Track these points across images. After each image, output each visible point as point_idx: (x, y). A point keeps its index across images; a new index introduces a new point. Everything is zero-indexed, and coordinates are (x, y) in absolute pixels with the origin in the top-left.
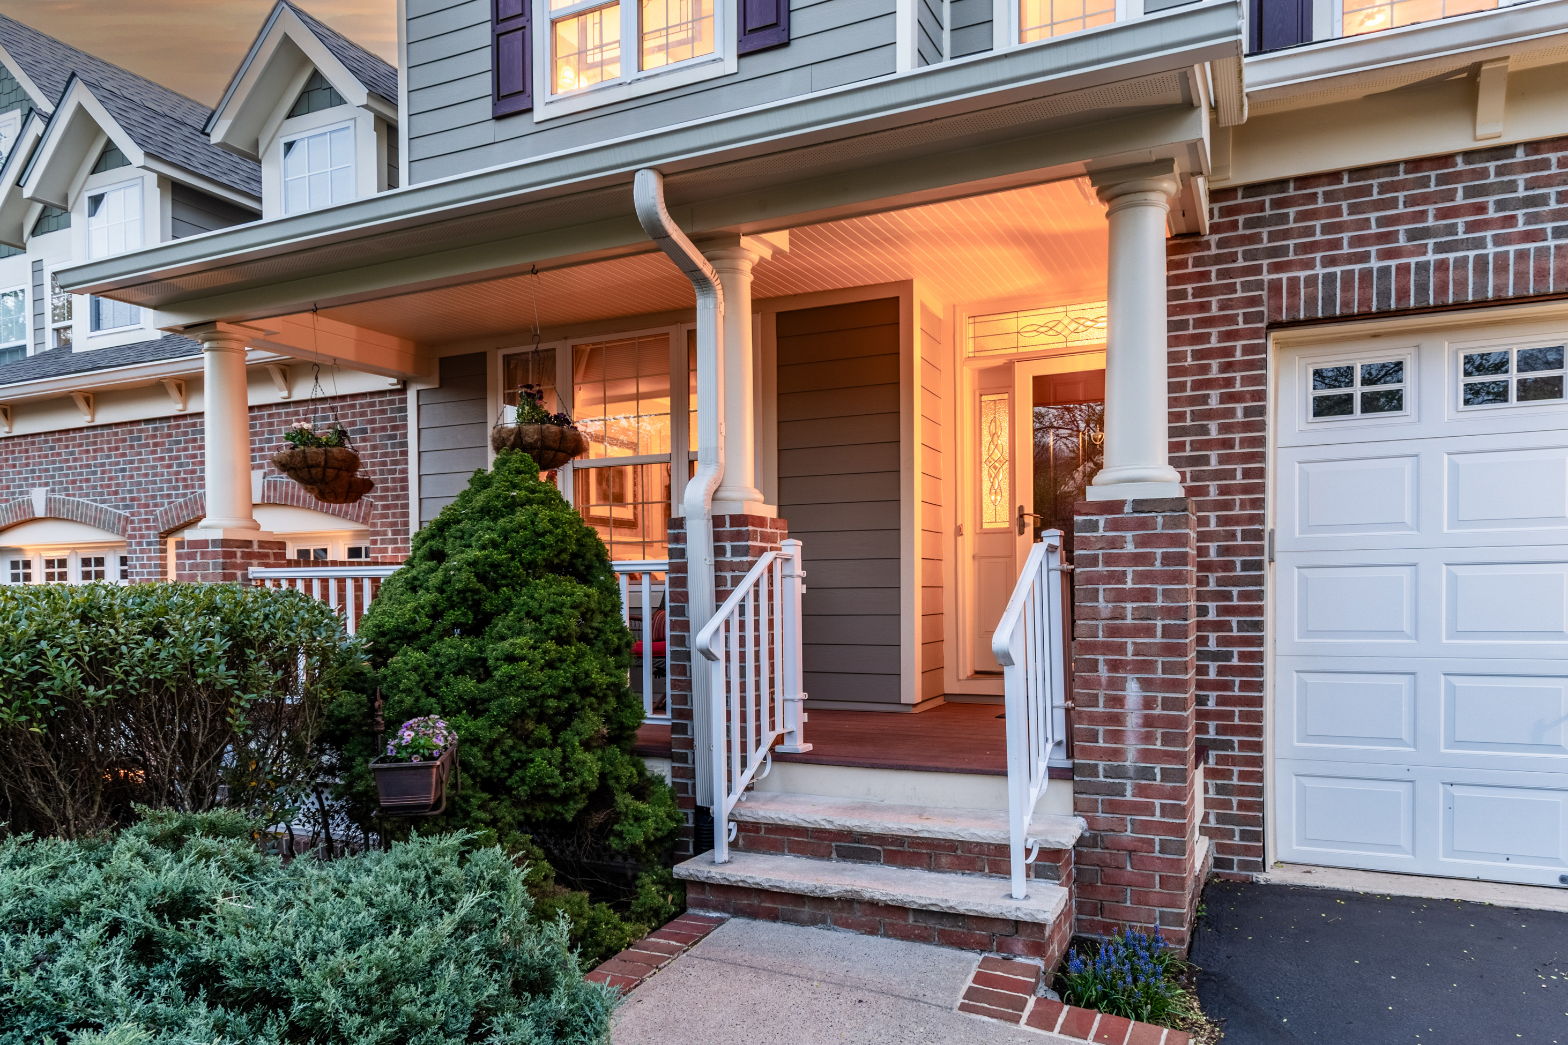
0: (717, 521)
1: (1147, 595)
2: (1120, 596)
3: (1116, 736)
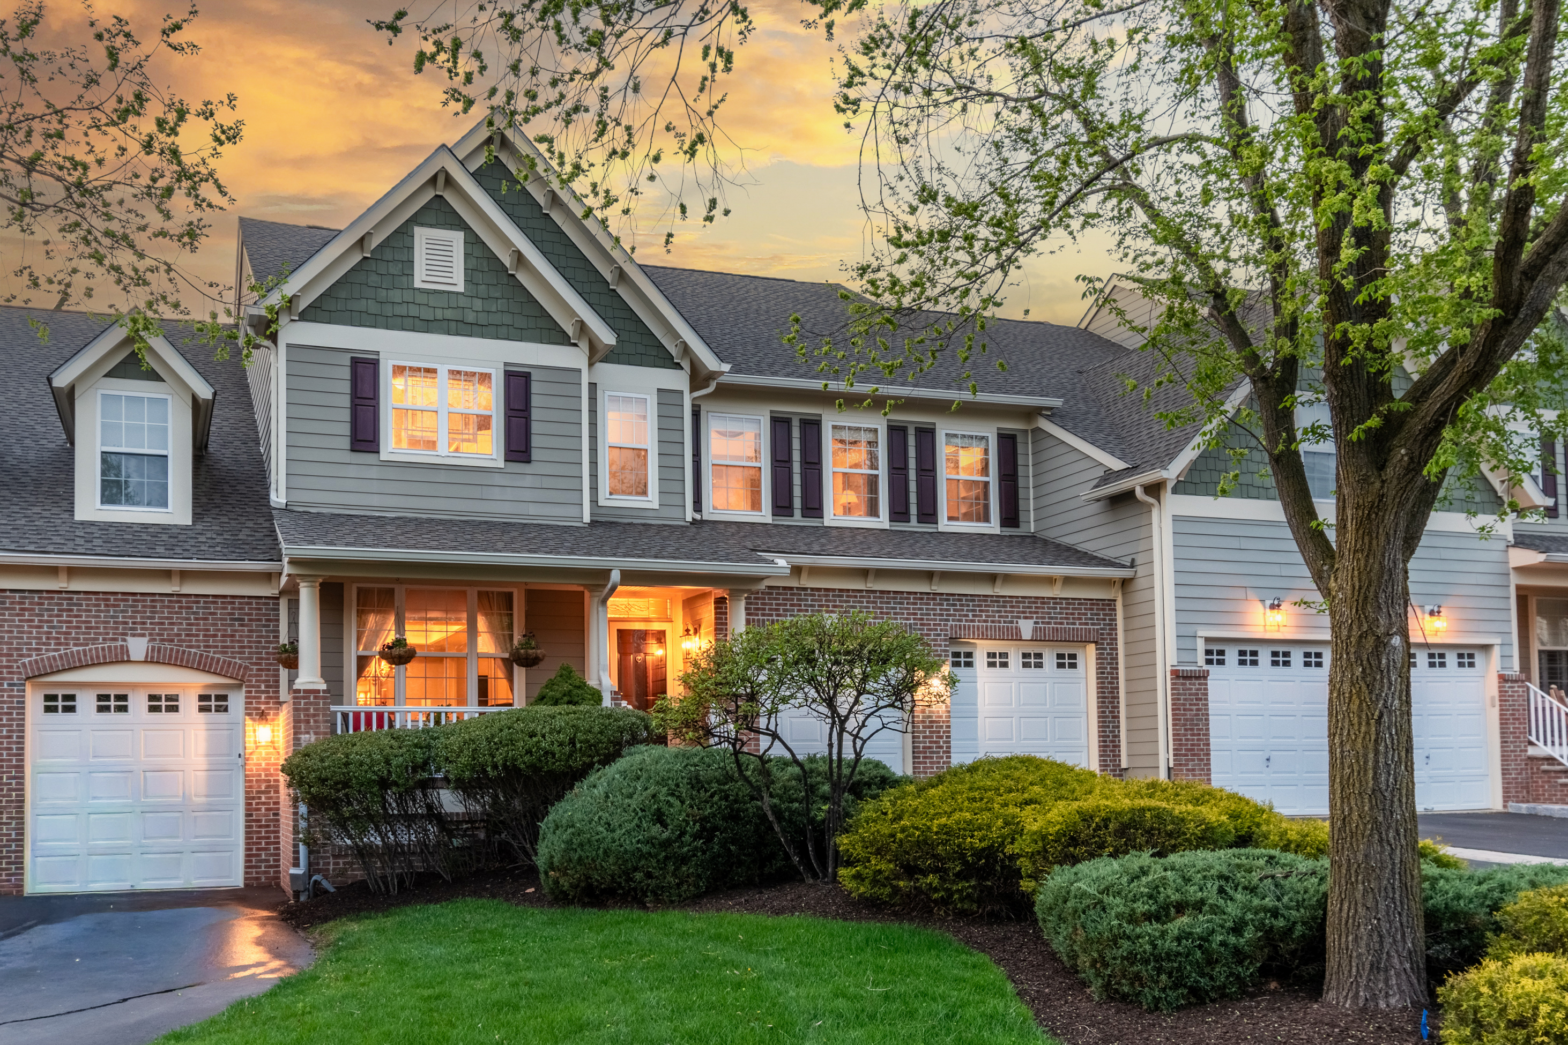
0: (611, 693)
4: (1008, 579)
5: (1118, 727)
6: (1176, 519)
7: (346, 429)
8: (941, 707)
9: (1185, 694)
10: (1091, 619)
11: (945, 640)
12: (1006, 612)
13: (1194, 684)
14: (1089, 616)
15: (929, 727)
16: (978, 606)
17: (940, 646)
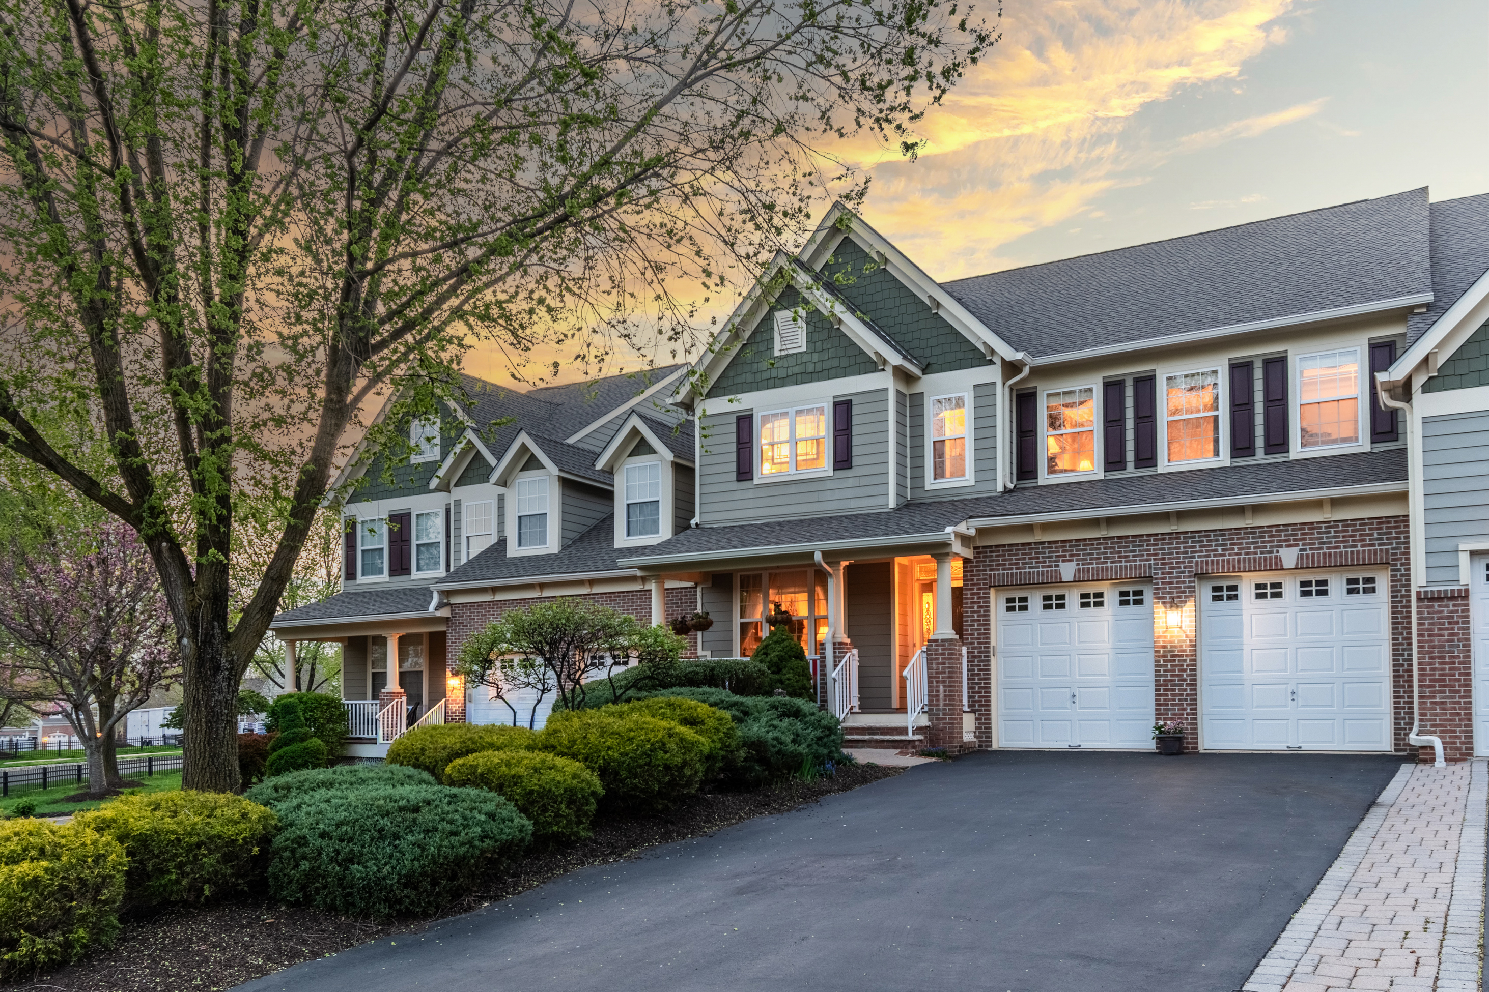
0: (834, 643)
1: (944, 663)
2: (938, 664)
3: (938, 700)
4: (1258, 509)
6: (1426, 421)
7: (733, 467)
8: (1184, 641)
9: (1432, 618)
10: (1378, 539)
11: (1190, 577)
12: (1263, 542)
13: (1447, 606)
14: (1376, 536)
15: (1170, 661)
16: (1229, 539)
17: (1184, 582)
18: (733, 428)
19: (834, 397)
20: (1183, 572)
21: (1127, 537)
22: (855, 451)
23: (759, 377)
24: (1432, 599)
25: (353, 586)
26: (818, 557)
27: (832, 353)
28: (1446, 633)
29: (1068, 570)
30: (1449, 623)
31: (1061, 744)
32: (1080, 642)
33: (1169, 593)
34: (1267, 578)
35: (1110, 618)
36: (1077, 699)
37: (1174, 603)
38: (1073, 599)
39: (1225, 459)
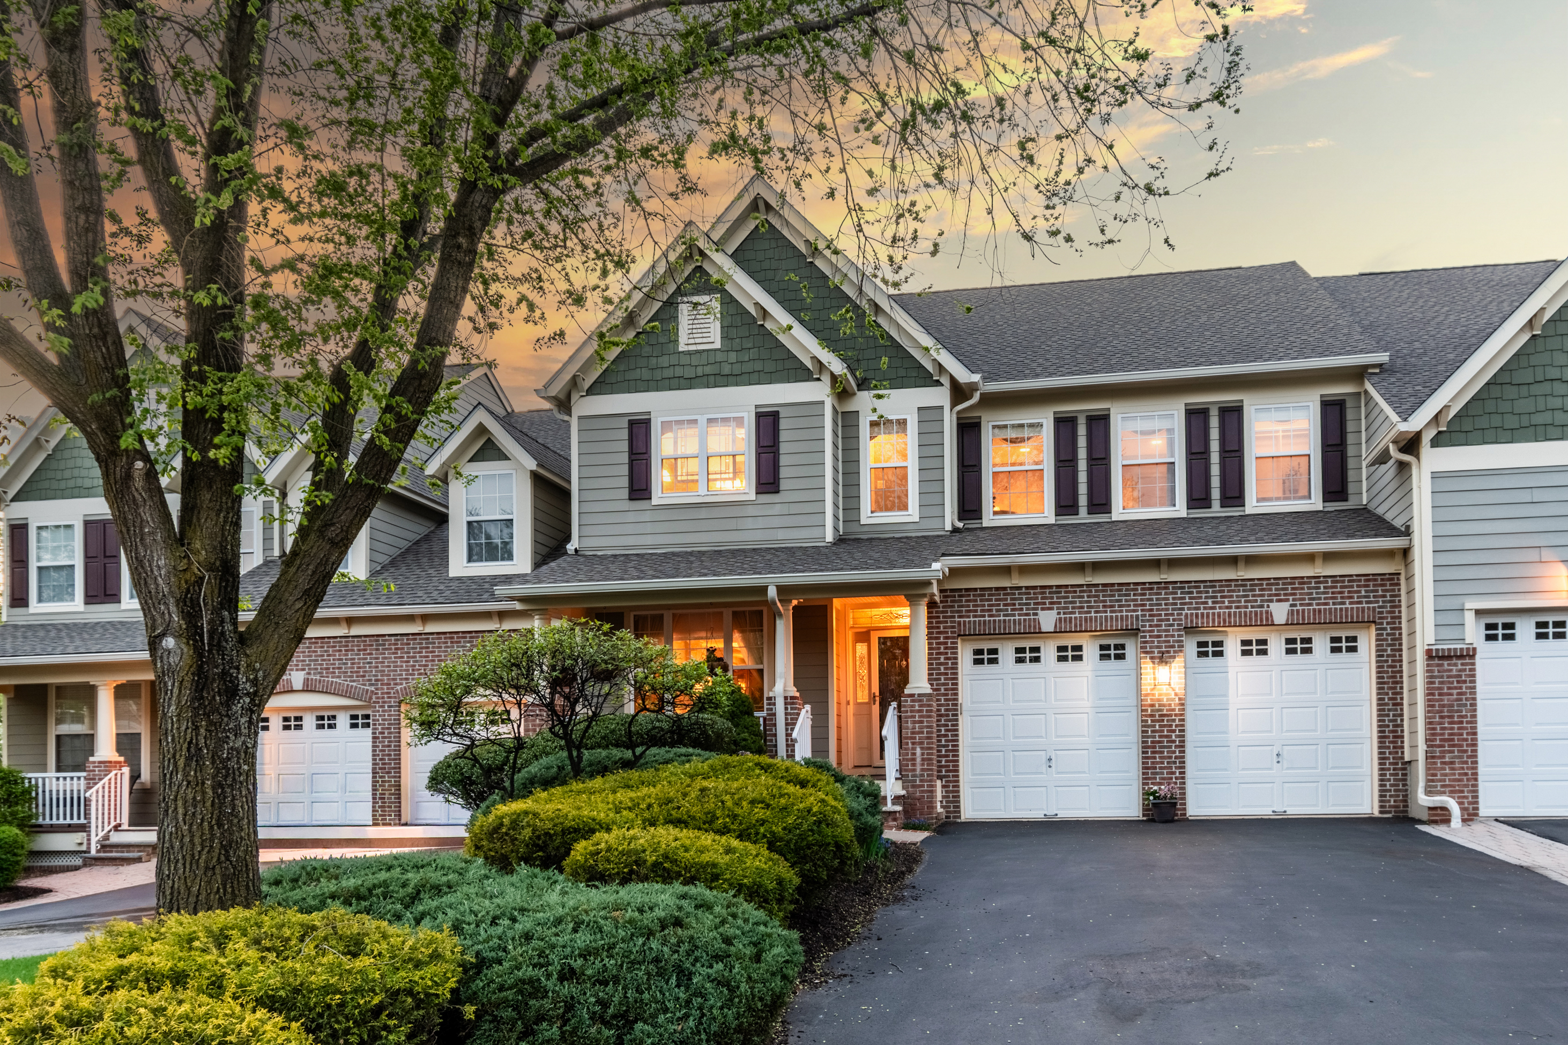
0: (786, 698)
1: (922, 722)
2: (914, 722)
3: (914, 765)
4: (1251, 560)
5: (1402, 715)
6: (1435, 476)
7: (625, 482)
8: (1173, 700)
9: (1442, 677)
10: (1365, 597)
11: (1179, 630)
12: (1254, 596)
13: (1456, 665)
14: (1363, 593)
15: (1158, 721)
16: (1220, 591)
17: (1173, 636)
18: (625, 434)
19: (756, 407)
20: (1172, 625)
21: (1113, 585)
22: (783, 472)
23: (658, 375)
24: (1443, 658)
25: (20, 616)
26: (772, 592)
27: (753, 353)
28: (1455, 692)
29: (1047, 620)
30: (1458, 682)
31: (1037, 814)
32: (1056, 700)
33: (1158, 647)
34: (1253, 634)
35: (1089, 674)
36: (1053, 763)
37: (1163, 658)
38: (1049, 652)
39: (1180, 510)
